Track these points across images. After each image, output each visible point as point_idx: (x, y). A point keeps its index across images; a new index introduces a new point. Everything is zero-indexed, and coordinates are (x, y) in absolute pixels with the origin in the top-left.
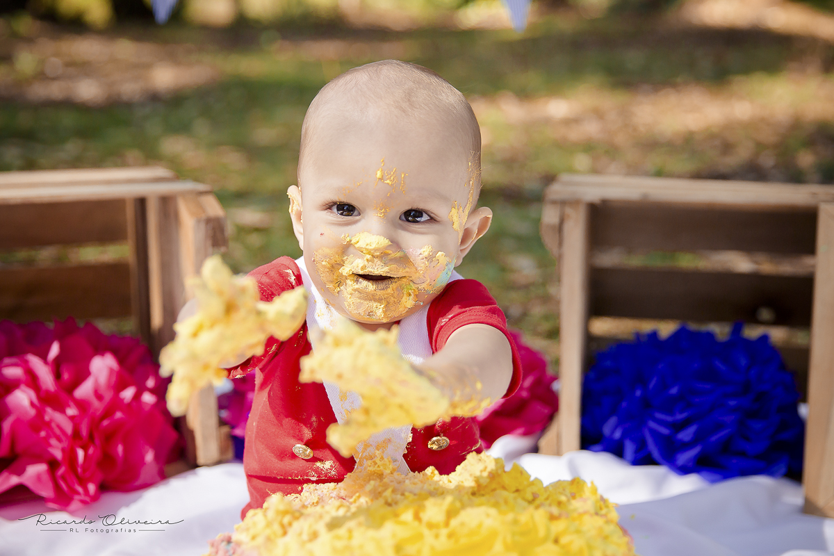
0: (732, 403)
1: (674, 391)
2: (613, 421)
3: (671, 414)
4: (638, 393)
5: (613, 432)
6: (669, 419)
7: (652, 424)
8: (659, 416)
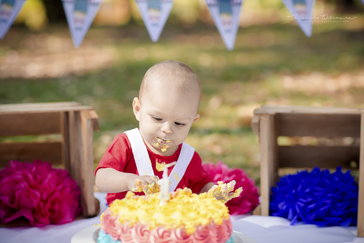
0: (330, 195)
1: (308, 190)
2: (283, 203)
3: (306, 199)
4: (294, 191)
5: (283, 206)
6: (305, 201)
7: (299, 203)
8: (301, 200)
